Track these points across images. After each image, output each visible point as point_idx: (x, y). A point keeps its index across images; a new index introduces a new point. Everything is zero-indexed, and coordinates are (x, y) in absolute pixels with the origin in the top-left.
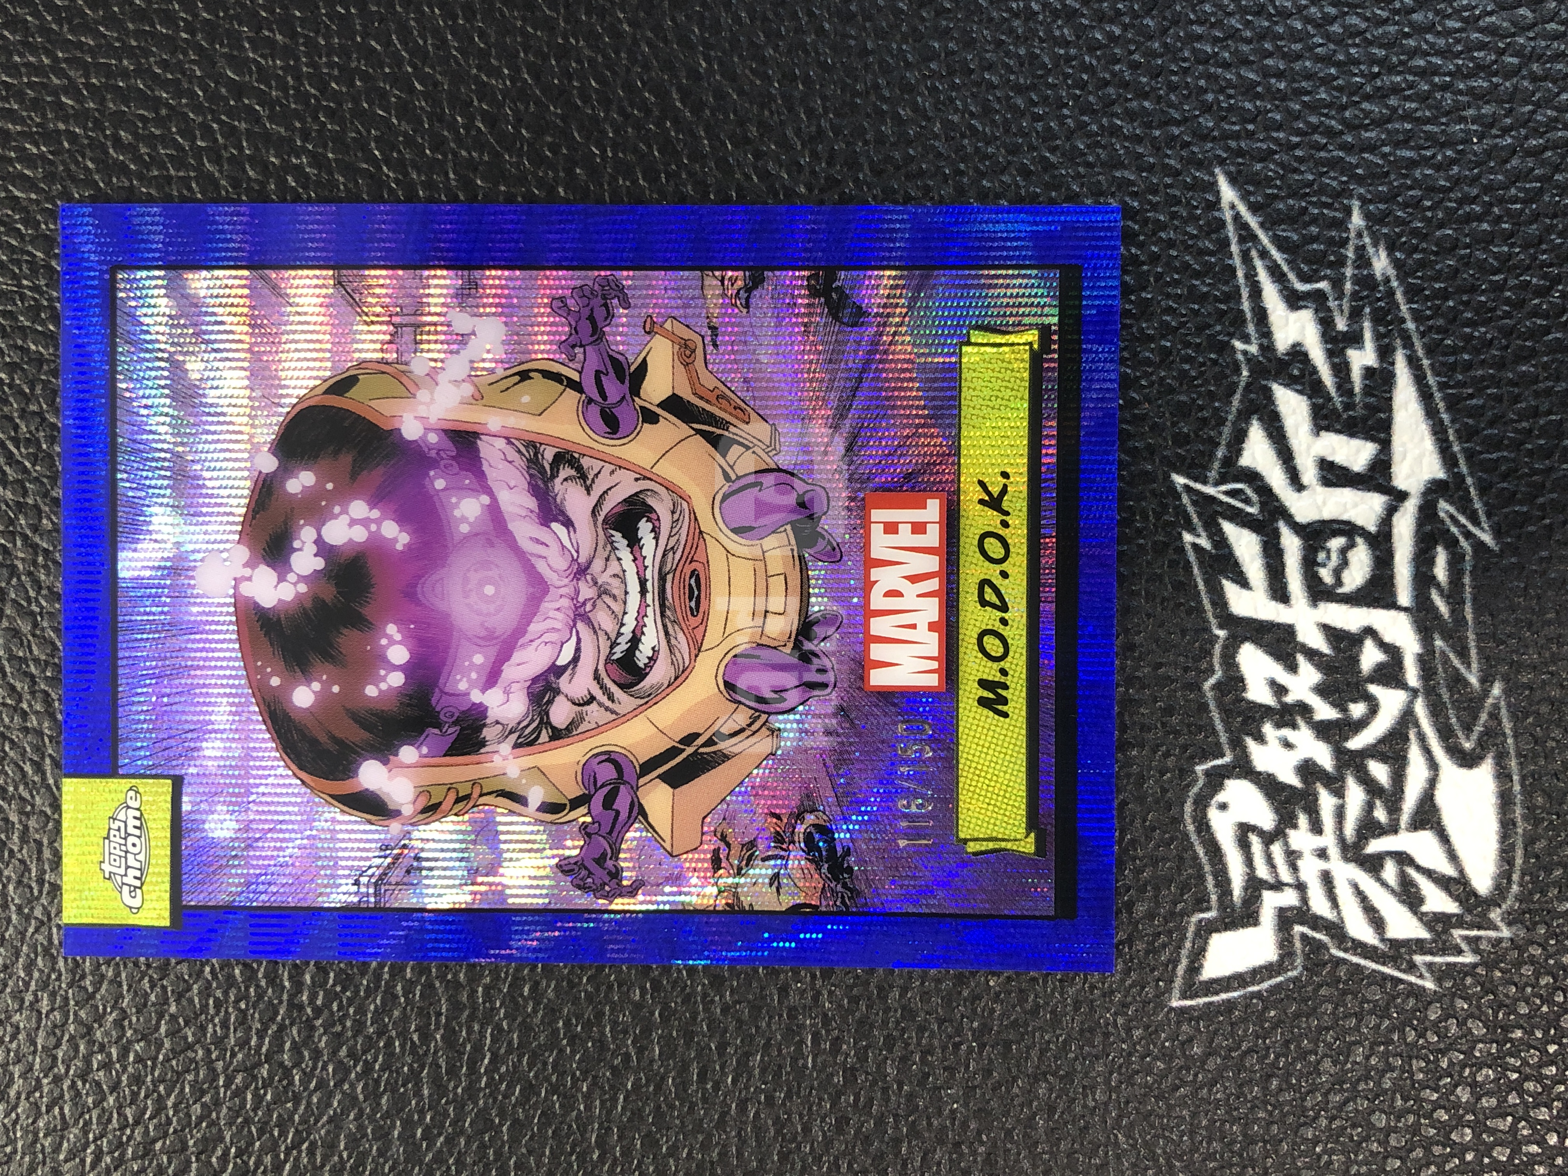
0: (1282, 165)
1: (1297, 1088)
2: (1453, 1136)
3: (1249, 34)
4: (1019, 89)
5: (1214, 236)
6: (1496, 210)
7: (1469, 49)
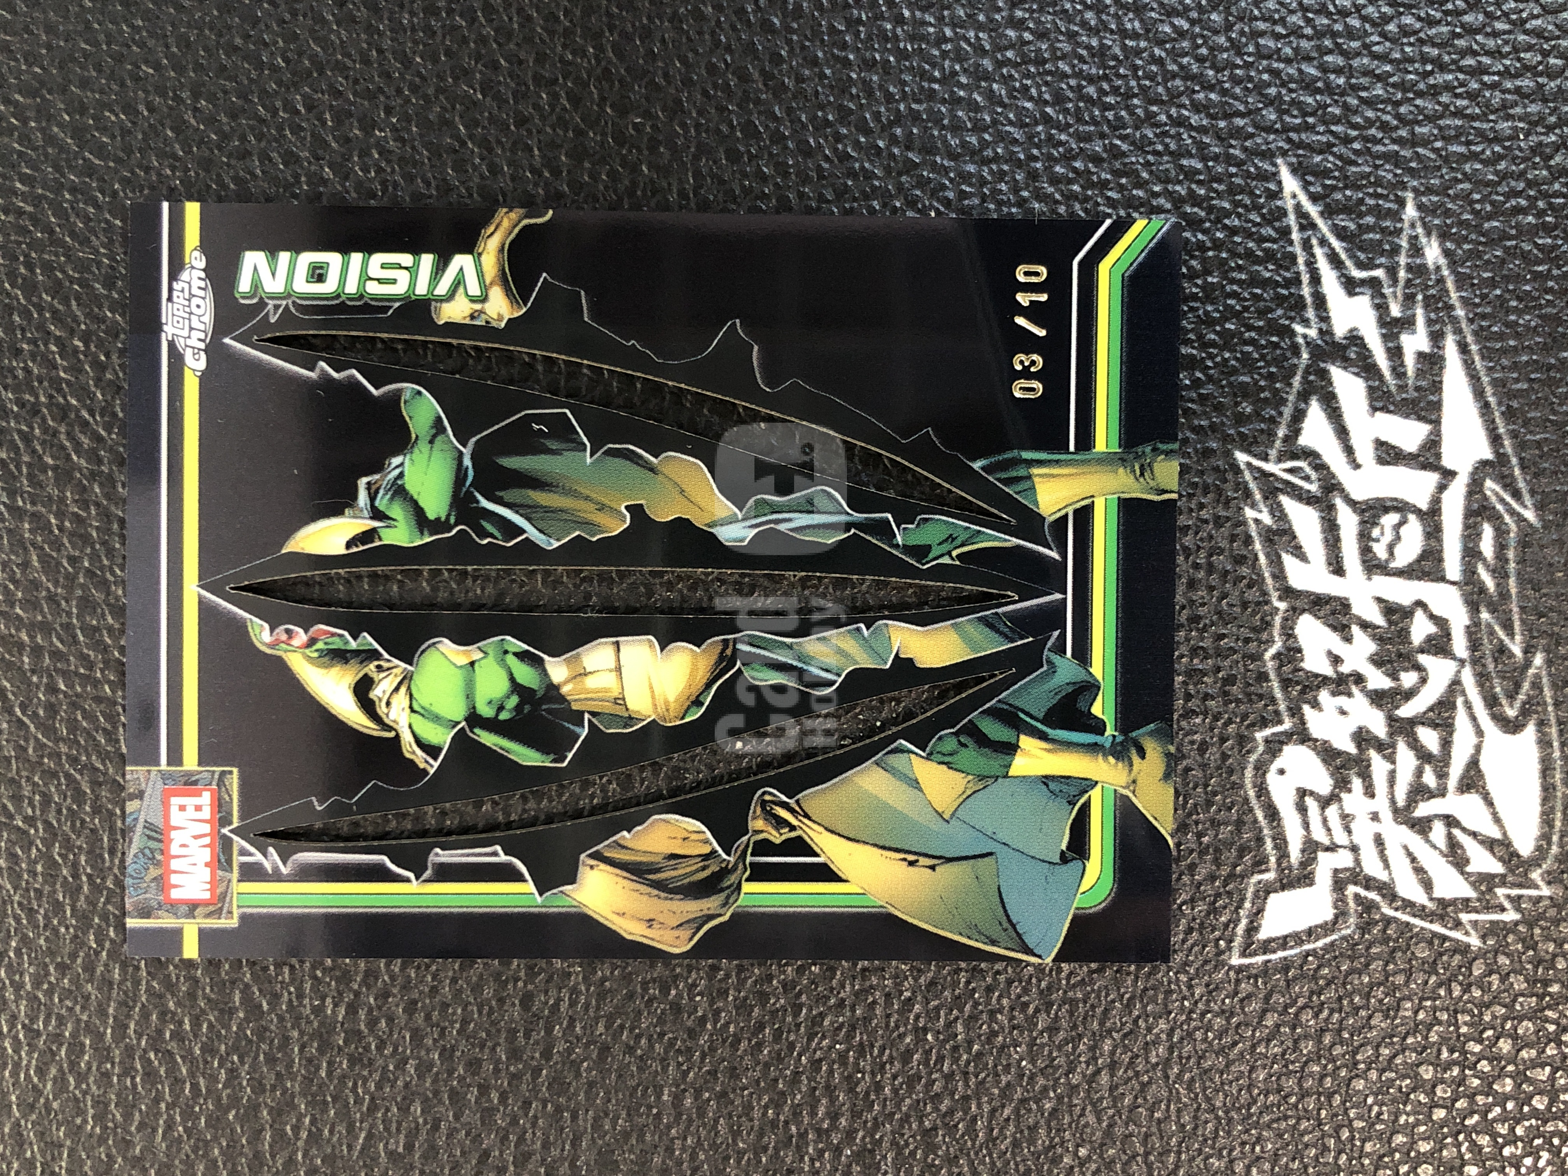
0: (1340, 157)
1: (1349, 1043)
2: (1495, 1087)
3: (1308, 31)
4: (1091, 80)
5: (1277, 224)
6: (1541, 204)
7: (1516, 50)
